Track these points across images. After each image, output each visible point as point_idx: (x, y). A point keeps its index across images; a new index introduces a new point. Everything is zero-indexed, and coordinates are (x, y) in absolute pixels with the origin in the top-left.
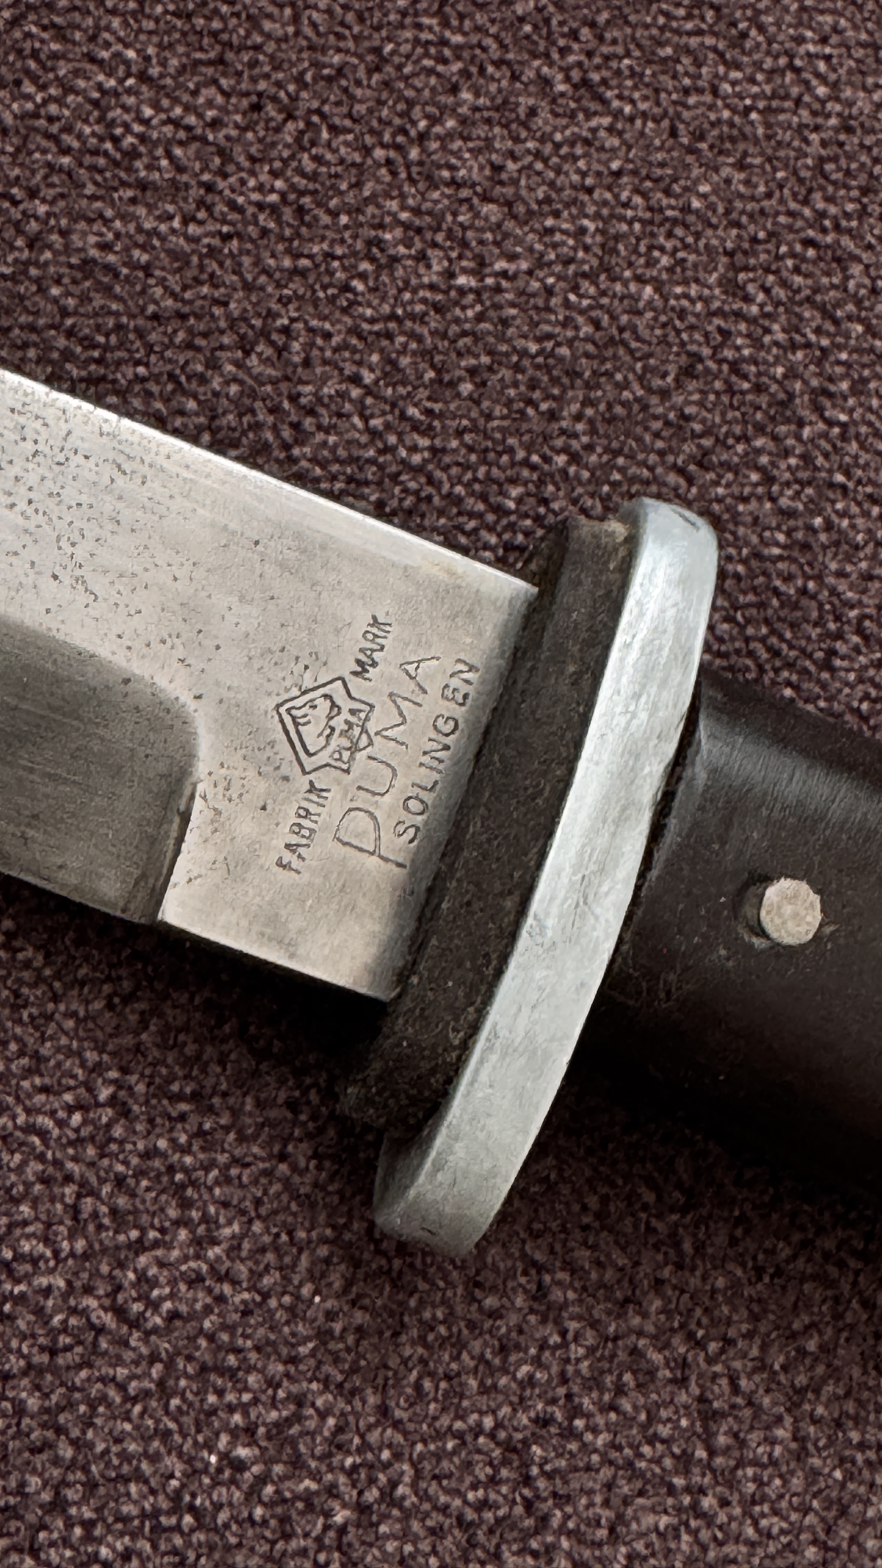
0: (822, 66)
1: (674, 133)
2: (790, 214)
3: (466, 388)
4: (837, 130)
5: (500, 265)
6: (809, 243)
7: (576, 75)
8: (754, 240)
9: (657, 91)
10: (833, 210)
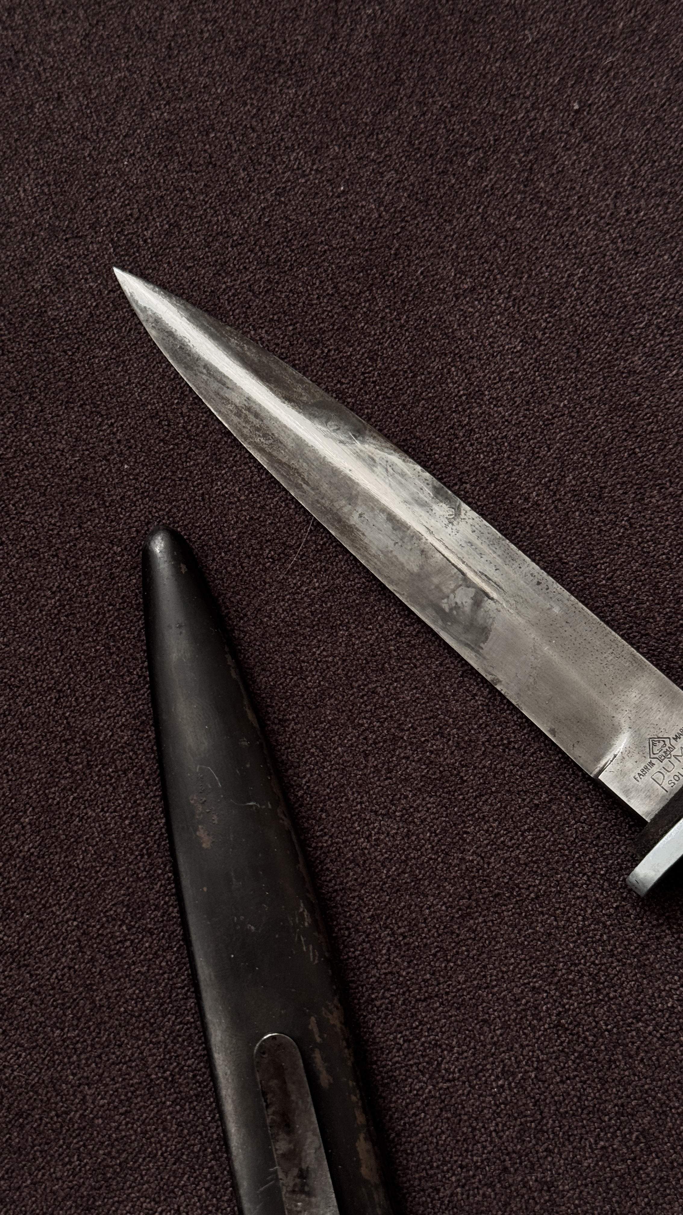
0: (325, 653)
1: (310, 708)
2: (352, 695)
3: (324, 816)
4: (342, 664)
5: (304, 781)
6: (362, 697)
7: (276, 721)
8: (350, 710)
9: (296, 703)
10: (360, 682)
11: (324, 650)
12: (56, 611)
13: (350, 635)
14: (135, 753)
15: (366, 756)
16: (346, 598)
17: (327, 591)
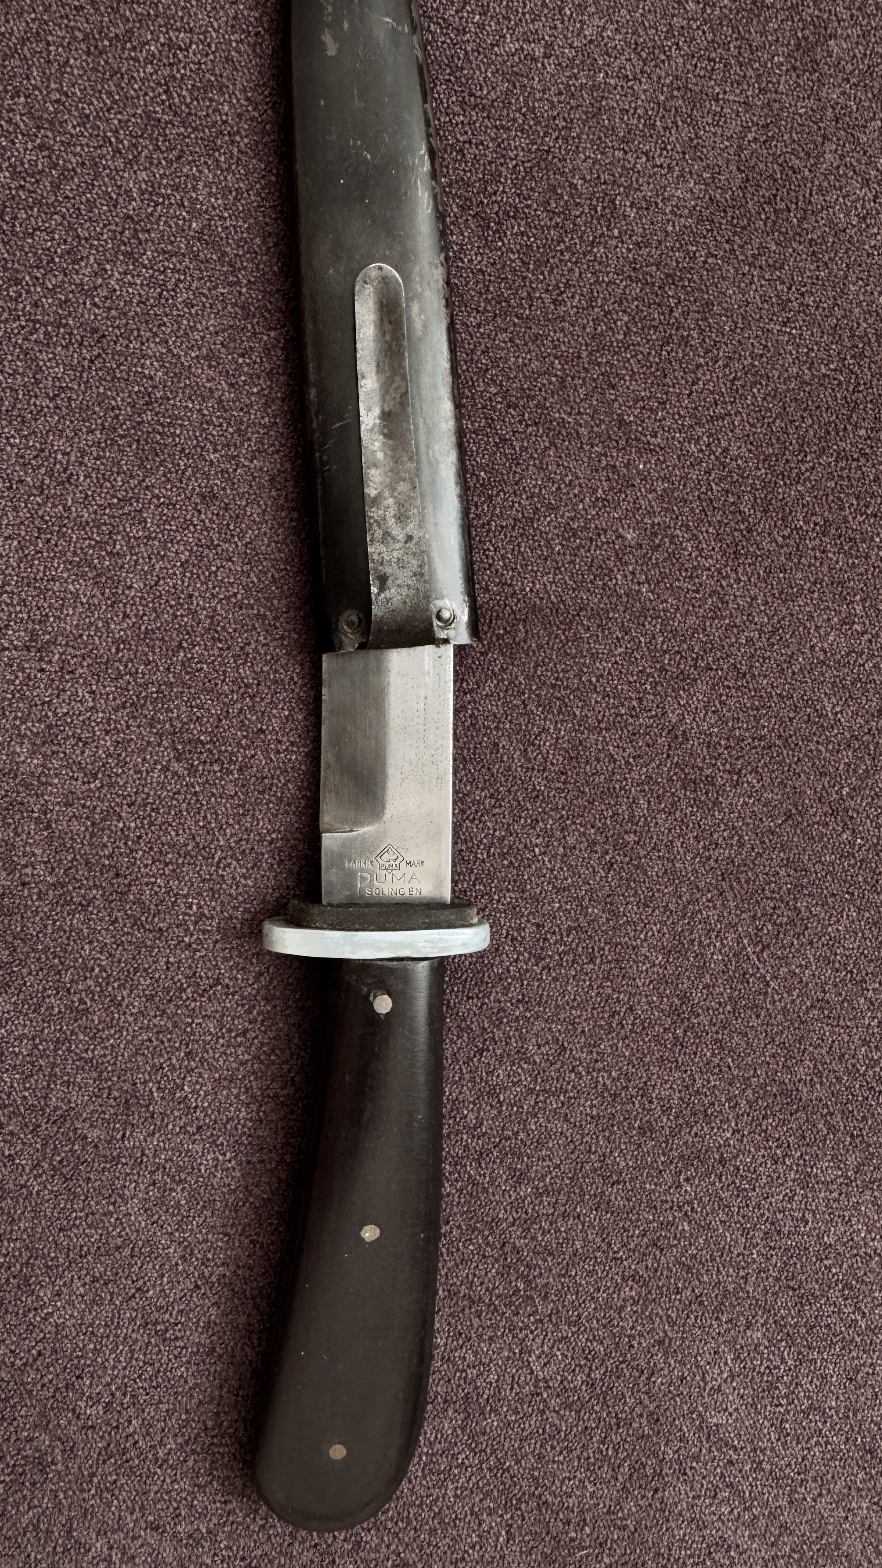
11: (653, 935)
12: (818, 707)
13: (654, 965)
14: (652, 717)
15: (538, 925)
16: (689, 978)
17: (705, 963)
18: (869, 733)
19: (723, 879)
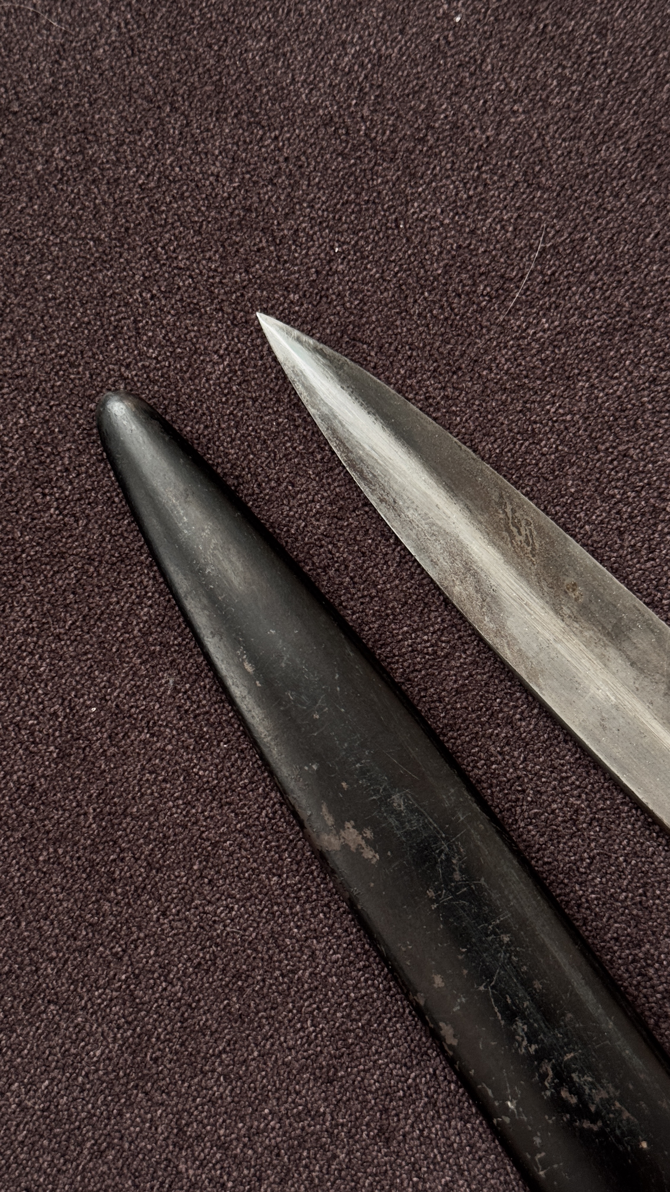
18: (221, 309)
19: (460, 368)
